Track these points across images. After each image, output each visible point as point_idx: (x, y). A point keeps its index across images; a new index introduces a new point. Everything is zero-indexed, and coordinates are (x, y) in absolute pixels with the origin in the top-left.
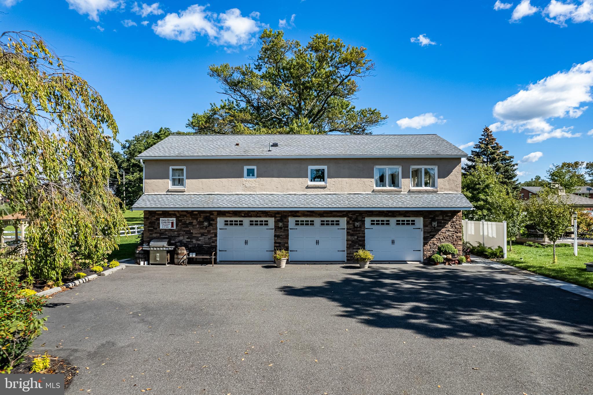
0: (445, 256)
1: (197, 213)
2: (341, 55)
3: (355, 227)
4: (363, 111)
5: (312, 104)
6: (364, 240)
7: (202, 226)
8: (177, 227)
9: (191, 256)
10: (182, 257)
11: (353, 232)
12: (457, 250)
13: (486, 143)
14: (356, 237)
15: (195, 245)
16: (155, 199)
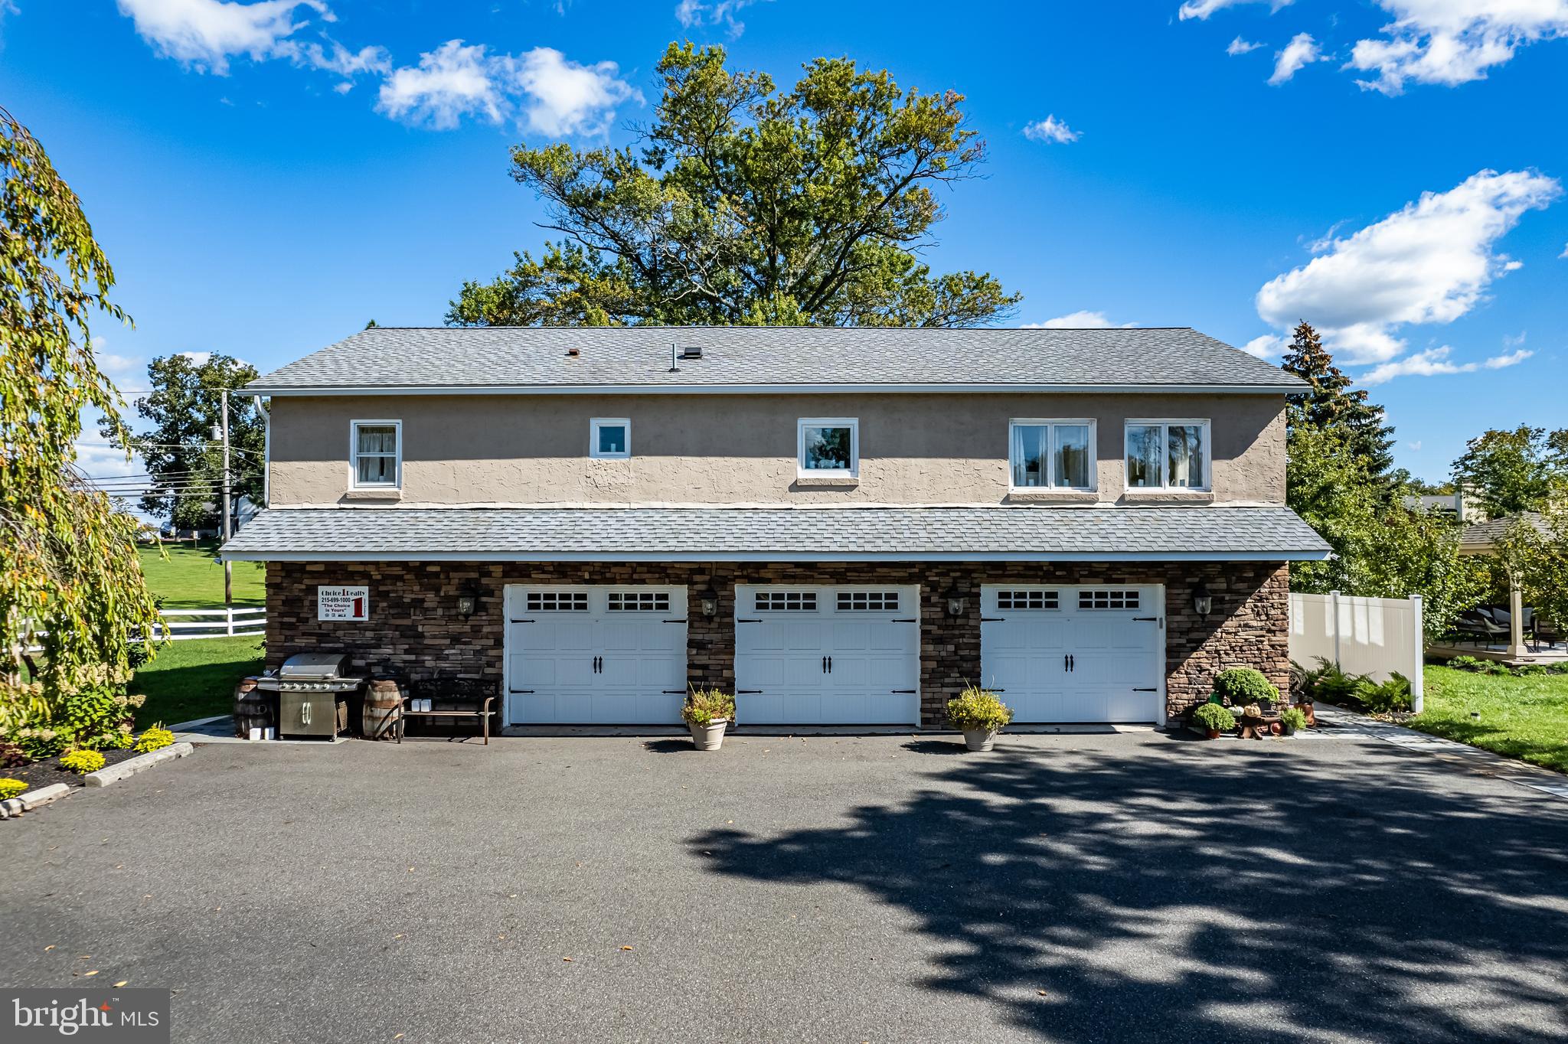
0: (1240, 710)
1: (436, 569)
2: (888, 121)
3: (947, 615)
4: (952, 279)
5: (807, 259)
6: (978, 658)
7: (453, 612)
8: (376, 617)
9: (415, 709)
10: (385, 712)
11: (941, 632)
12: (1275, 688)
13: (1302, 369)
14: (951, 648)
15: (432, 674)
16: (300, 525)
